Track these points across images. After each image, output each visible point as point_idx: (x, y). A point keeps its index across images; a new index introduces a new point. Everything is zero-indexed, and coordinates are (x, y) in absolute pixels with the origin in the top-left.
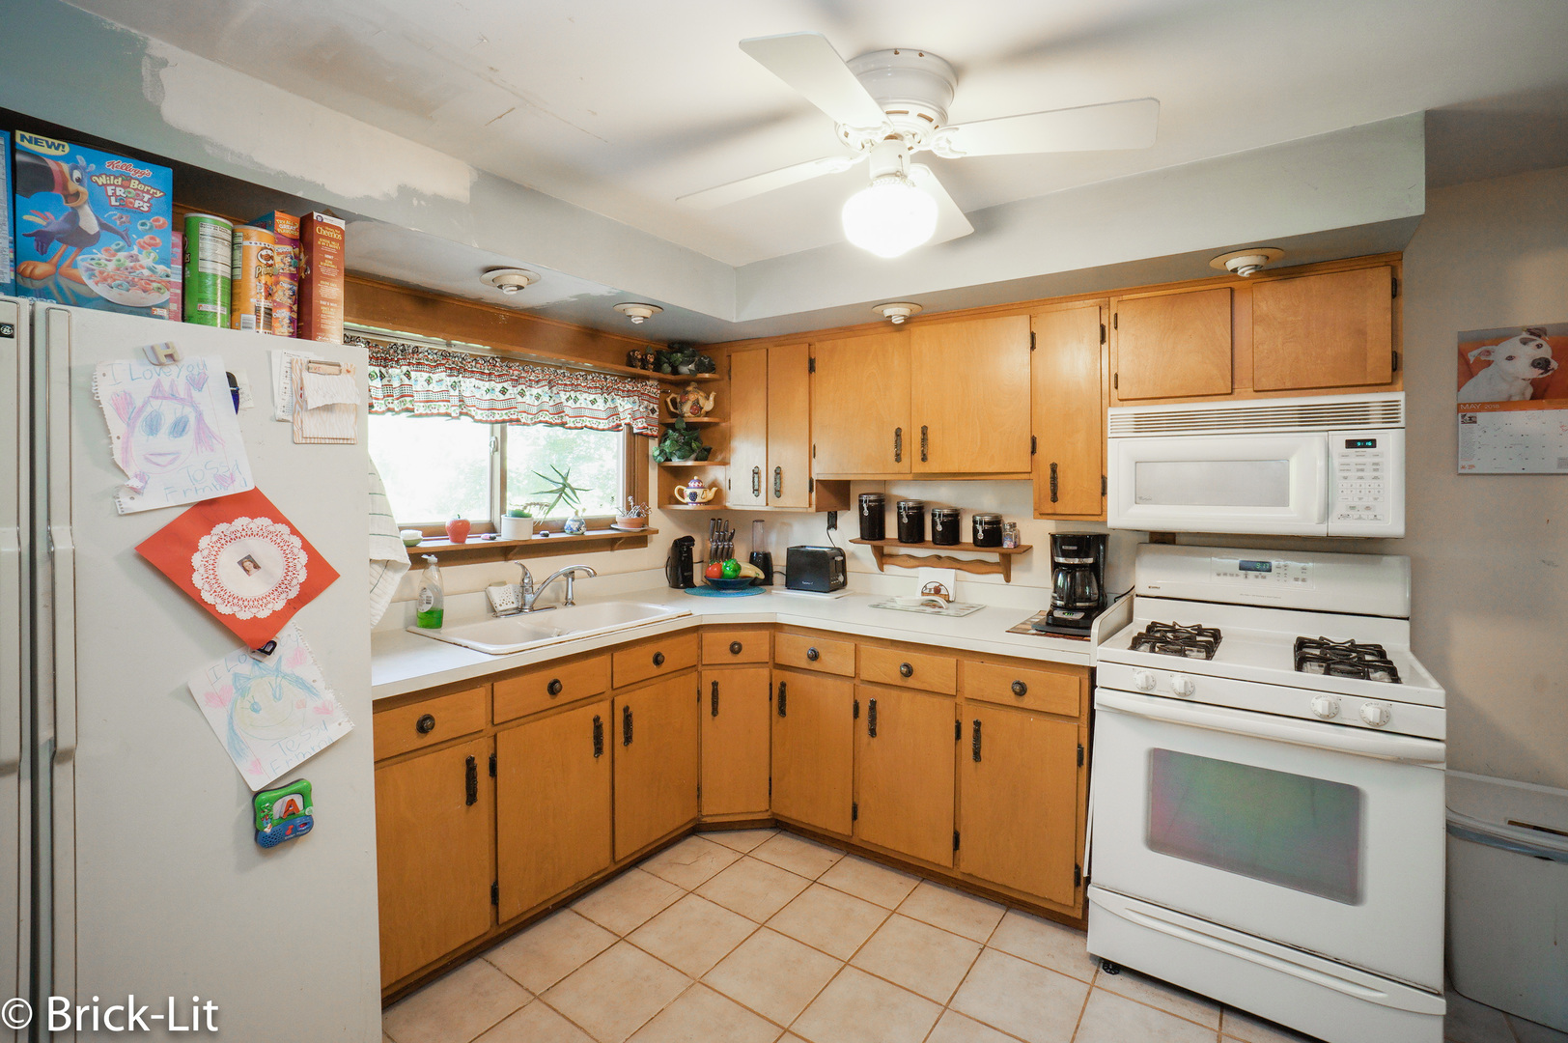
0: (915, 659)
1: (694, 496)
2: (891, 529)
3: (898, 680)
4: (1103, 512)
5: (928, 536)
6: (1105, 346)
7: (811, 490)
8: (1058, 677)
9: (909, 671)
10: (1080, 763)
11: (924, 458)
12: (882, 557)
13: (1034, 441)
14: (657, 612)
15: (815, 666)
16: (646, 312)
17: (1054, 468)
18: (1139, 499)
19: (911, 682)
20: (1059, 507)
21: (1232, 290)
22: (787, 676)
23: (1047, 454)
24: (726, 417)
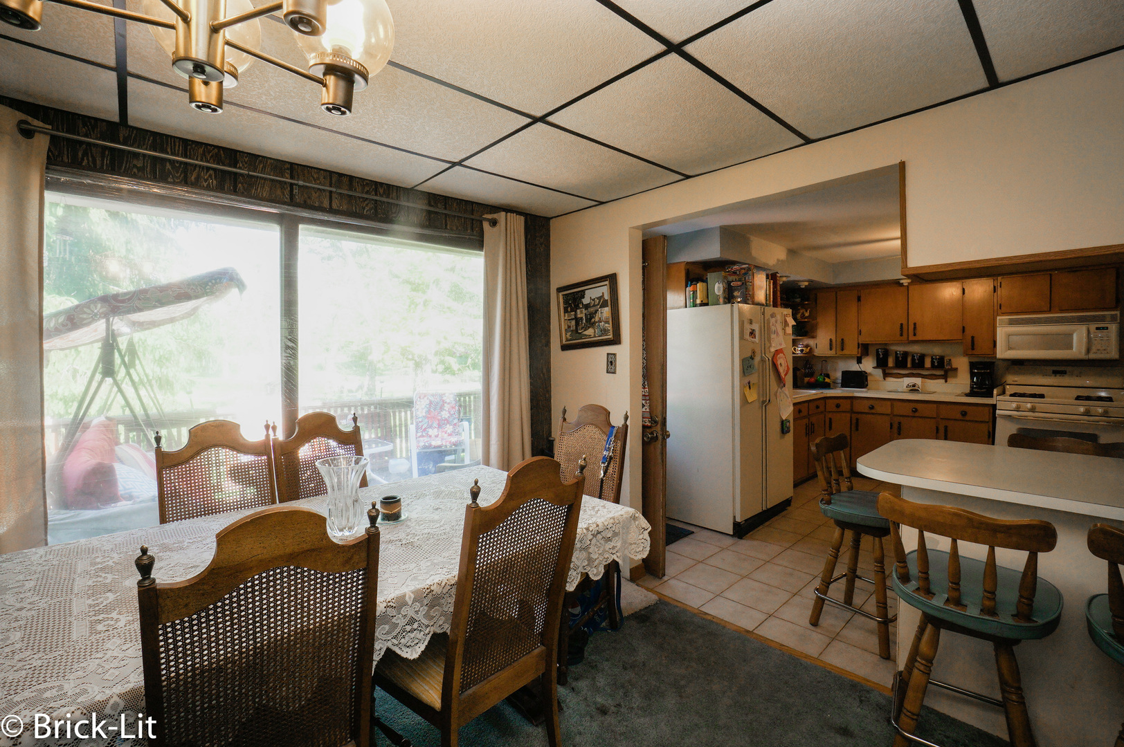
0: (919, 406)
1: (802, 351)
2: (891, 362)
3: (911, 414)
4: (995, 353)
5: (909, 365)
6: (996, 293)
7: (858, 348)
8: (981, 408)
9: (916, 410)
10: (989, 437)
11: (915, 335)
12: (886, 375)
13: (964, 327)
14: (804, 393)
15: (873, 411)
16: (807, 284)
17: (973, 338)
18: (1010, 348)
19: (917, 414)
20: (975, 352)
21: (1051, 275)
22: (859, 416)
23: (969, 333)
24: (815, 318)
